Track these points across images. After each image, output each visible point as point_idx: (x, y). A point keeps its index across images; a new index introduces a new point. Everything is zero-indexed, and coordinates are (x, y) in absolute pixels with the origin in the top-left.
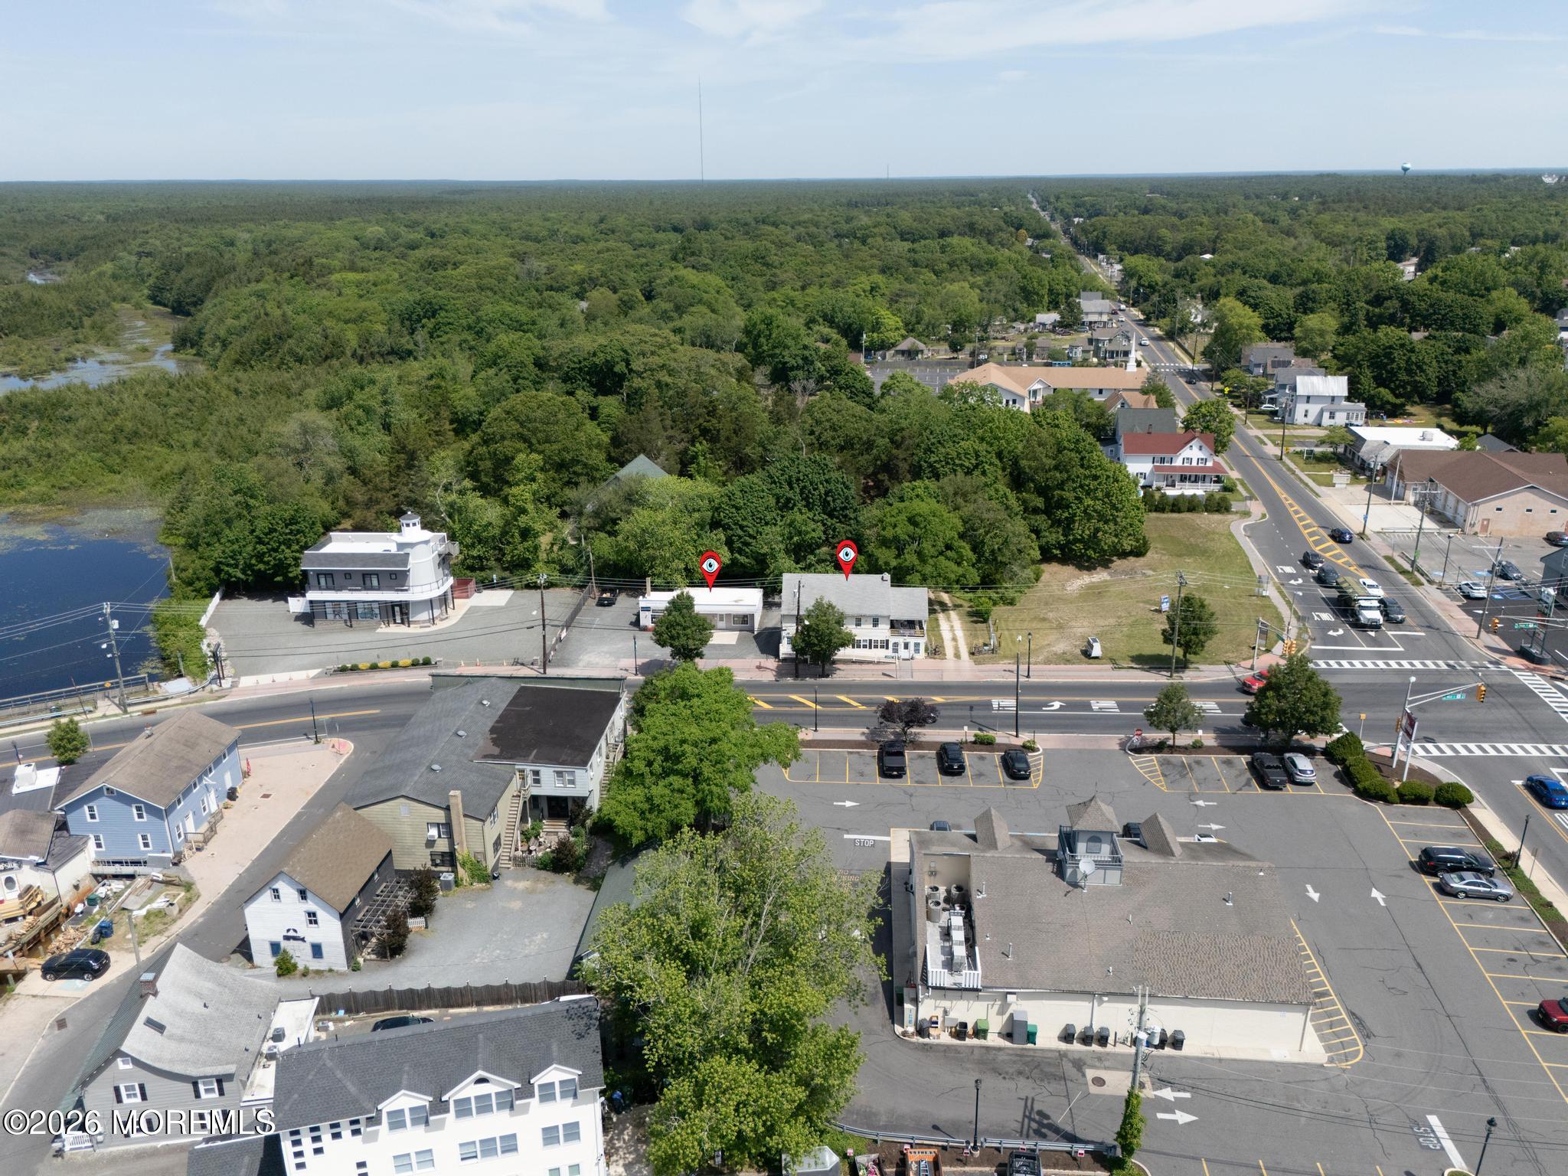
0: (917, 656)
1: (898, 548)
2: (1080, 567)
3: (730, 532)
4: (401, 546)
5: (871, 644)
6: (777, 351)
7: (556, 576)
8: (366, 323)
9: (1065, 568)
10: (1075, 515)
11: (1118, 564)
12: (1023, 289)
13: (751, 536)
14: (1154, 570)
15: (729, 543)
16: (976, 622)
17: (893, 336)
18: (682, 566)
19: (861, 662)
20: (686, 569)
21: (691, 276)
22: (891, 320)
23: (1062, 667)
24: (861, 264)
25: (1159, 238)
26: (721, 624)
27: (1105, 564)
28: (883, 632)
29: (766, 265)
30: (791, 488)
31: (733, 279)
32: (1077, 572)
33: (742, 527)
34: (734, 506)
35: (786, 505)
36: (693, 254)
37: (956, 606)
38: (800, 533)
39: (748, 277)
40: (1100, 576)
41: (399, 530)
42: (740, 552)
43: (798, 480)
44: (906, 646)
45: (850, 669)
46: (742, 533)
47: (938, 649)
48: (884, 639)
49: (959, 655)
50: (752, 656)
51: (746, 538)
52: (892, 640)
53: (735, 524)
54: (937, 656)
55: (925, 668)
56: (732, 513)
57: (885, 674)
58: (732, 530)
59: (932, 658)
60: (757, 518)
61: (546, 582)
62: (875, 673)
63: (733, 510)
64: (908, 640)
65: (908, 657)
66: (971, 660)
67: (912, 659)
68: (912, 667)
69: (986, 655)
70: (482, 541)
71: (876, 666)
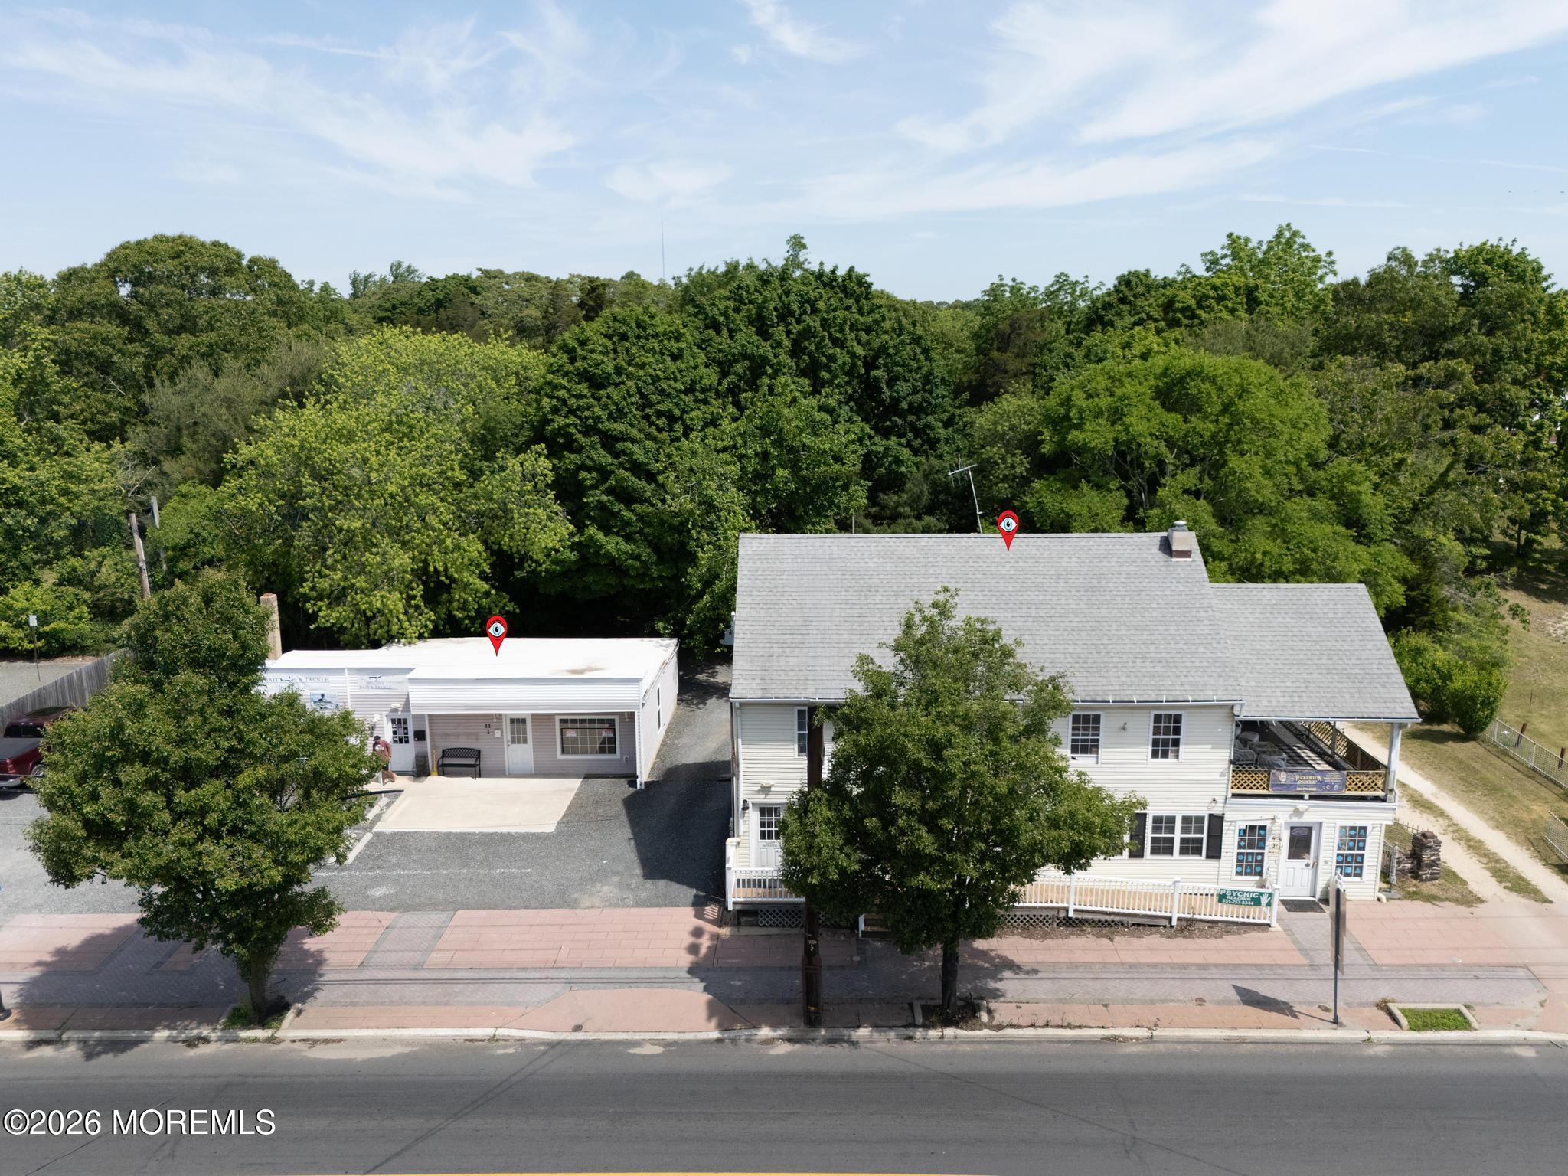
0: (1346, 887)
3: (572, 459)
5: (1139, 837)
7: (78, 623)
13: (638, 469)
18: (402, 560)
20: (423, 573)
26: (521, 754)
28: (1199, 778)
30: (764, 333)
33: (609, 441)
34: (584, 376)
42: (607, 521)
44: (1300, 843)
45: (1074, 966)
46: (610, 460)
47: (1426, 856)
48: (1202, 810)
49: (1520, 878)
50: (606, 890)
51: (626, 474)
52: (1240, 816)
53: (587, 432)
54: (1428, 887)
55: (1433, 958)
56: (579, 397)
57: (1251, 999)
58: (579, 450)
59: (1413, 896)
60: (660, 414)
61: (40, 636)
62: (1200, 989)
63: (583, 388)
64: (1312, 813)
65: (1304, 894)
67: (1325, 901)
68: (1361, 950)
71: (1183, 942)
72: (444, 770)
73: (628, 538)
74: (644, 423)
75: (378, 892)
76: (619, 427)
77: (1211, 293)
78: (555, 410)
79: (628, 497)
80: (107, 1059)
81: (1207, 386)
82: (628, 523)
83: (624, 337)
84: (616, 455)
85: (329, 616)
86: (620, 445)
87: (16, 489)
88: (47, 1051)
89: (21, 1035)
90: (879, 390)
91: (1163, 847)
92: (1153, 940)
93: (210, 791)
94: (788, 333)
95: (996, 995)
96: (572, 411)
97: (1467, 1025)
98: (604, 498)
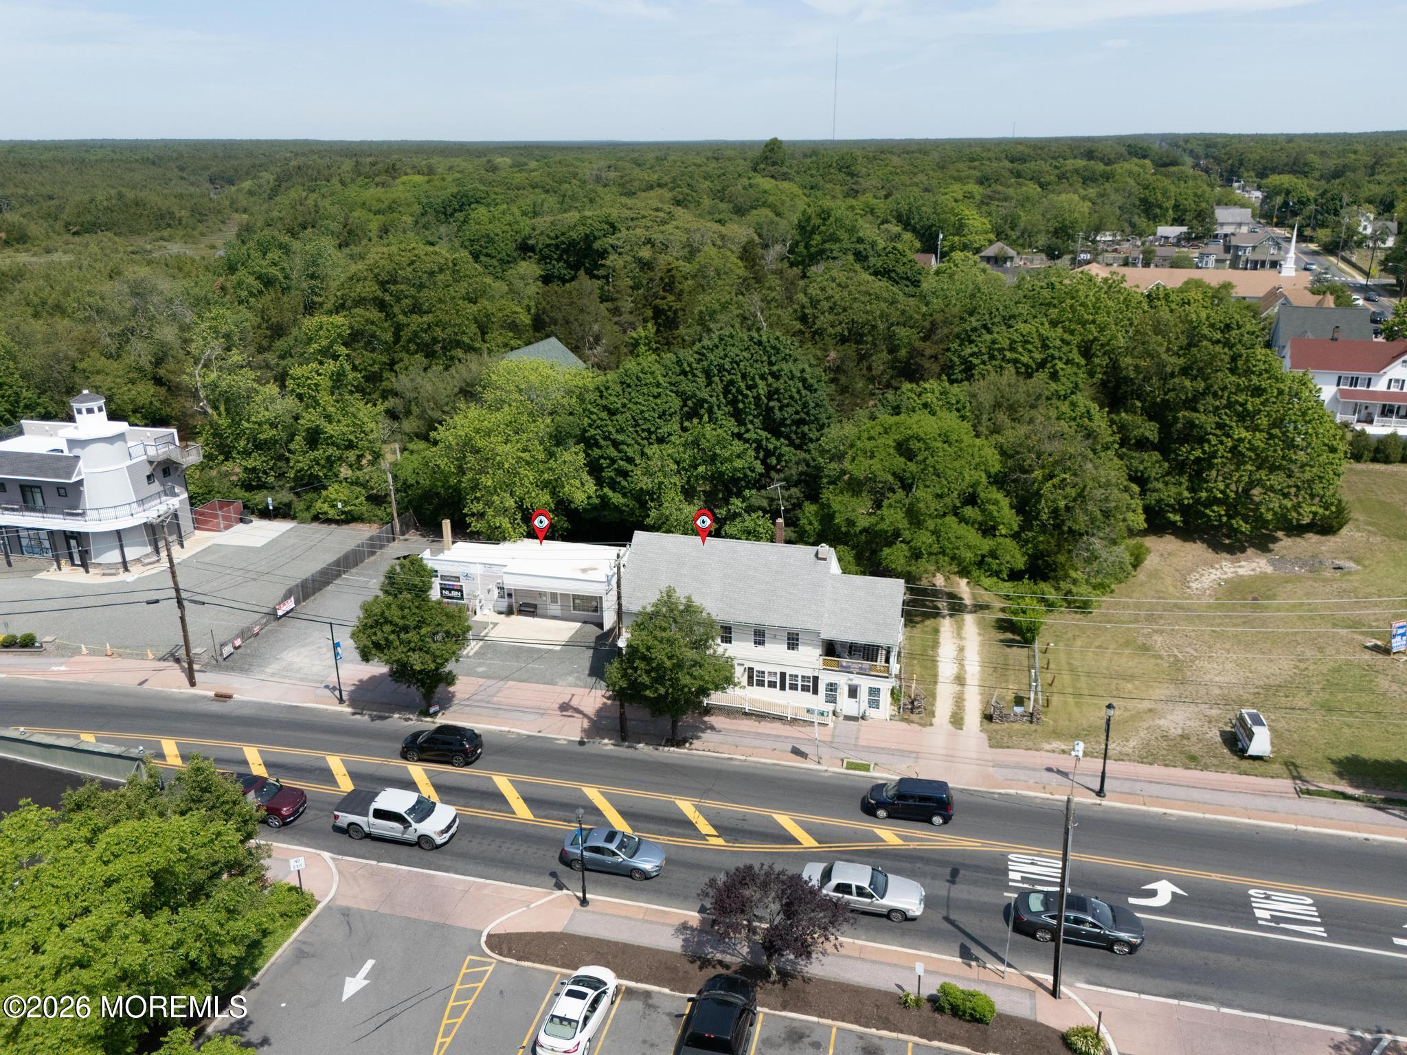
0: (872, 713)
2: (1217, 547)
3: (596, 452)
4: (72, 443)
5: (783, 682)
6: (827, 246)
7: (361, 505)
8: (396, 215)
9: (1189, 546)
10: (1214, 455)
11: (1286, 544)
12: (1144, 201)
13: (630, 460)
14: (1358, 562)
15: (594, 469)
16: (1009, 643)
17: (978, 240)
18: (510, 503)
19: (762, 717)
20: (520, 507)
21: (766, 183)
22: (977, 221)
23: (1179, 773)
24: (956, 174)
25: (1306, 164)
26: (555, 609)
27: (1262, 542)
28: (808, 659)
29: (852, 175)
30: (709, 383)
31: (812, 188)
32: (1209, 554)
33: (616, 444)
34: (605, 408)
35: (693, 410)
36: (774, 164)
37: (979, 607)
38: (714, 458)
39: (829, 186)
40: (1252, 565)
41: (71, 419)
42: (613, 486)
43: (721, 368)
44: (853, 692)
45: (737, 731)
46: (616, 454)
47: (916, 704)
48: (810, 674)
49: (962, 719)
50: (571, 679)
51: (621, 463)
52: (826, 678)
53: (605, 438)
54: (914, 717)
55: (883, 745)
56: (602, 420)
57: (796, 752)
58: (600, 447)
59: (903, 720)
60: (643, 430)
61: (343, 513)
62: (778, 745)
63: (604, 415)
64: (857, 680)
65: (855, 714)
66: (984, 736)
67: (863, 718)
68: (857, 738)
69: (1016, 726)
70: (260, 446)
71: (788, 727)
72: (521, 612)
73: (624, 495)
74: (635, 435)
75: (480, 669)
76: (620, 437)
78: (590, 426)
79: (625, 474)
80: (378, 721)
81: (921, 445)
82: (624, 487)
83: (629, 386)
84: (620, 451)
85: (476, 525)
86: (621, 447)
87: (332, 437)
88: (358, 717)
89: (350, 710)
90: (773, 414)
91: (794, 687)
92: (778, 725)
93: (412, 636)
94: (722, 381)
95: (698, 738)
96: (598, 427)
97: (868, 770)
98: (612, 474)
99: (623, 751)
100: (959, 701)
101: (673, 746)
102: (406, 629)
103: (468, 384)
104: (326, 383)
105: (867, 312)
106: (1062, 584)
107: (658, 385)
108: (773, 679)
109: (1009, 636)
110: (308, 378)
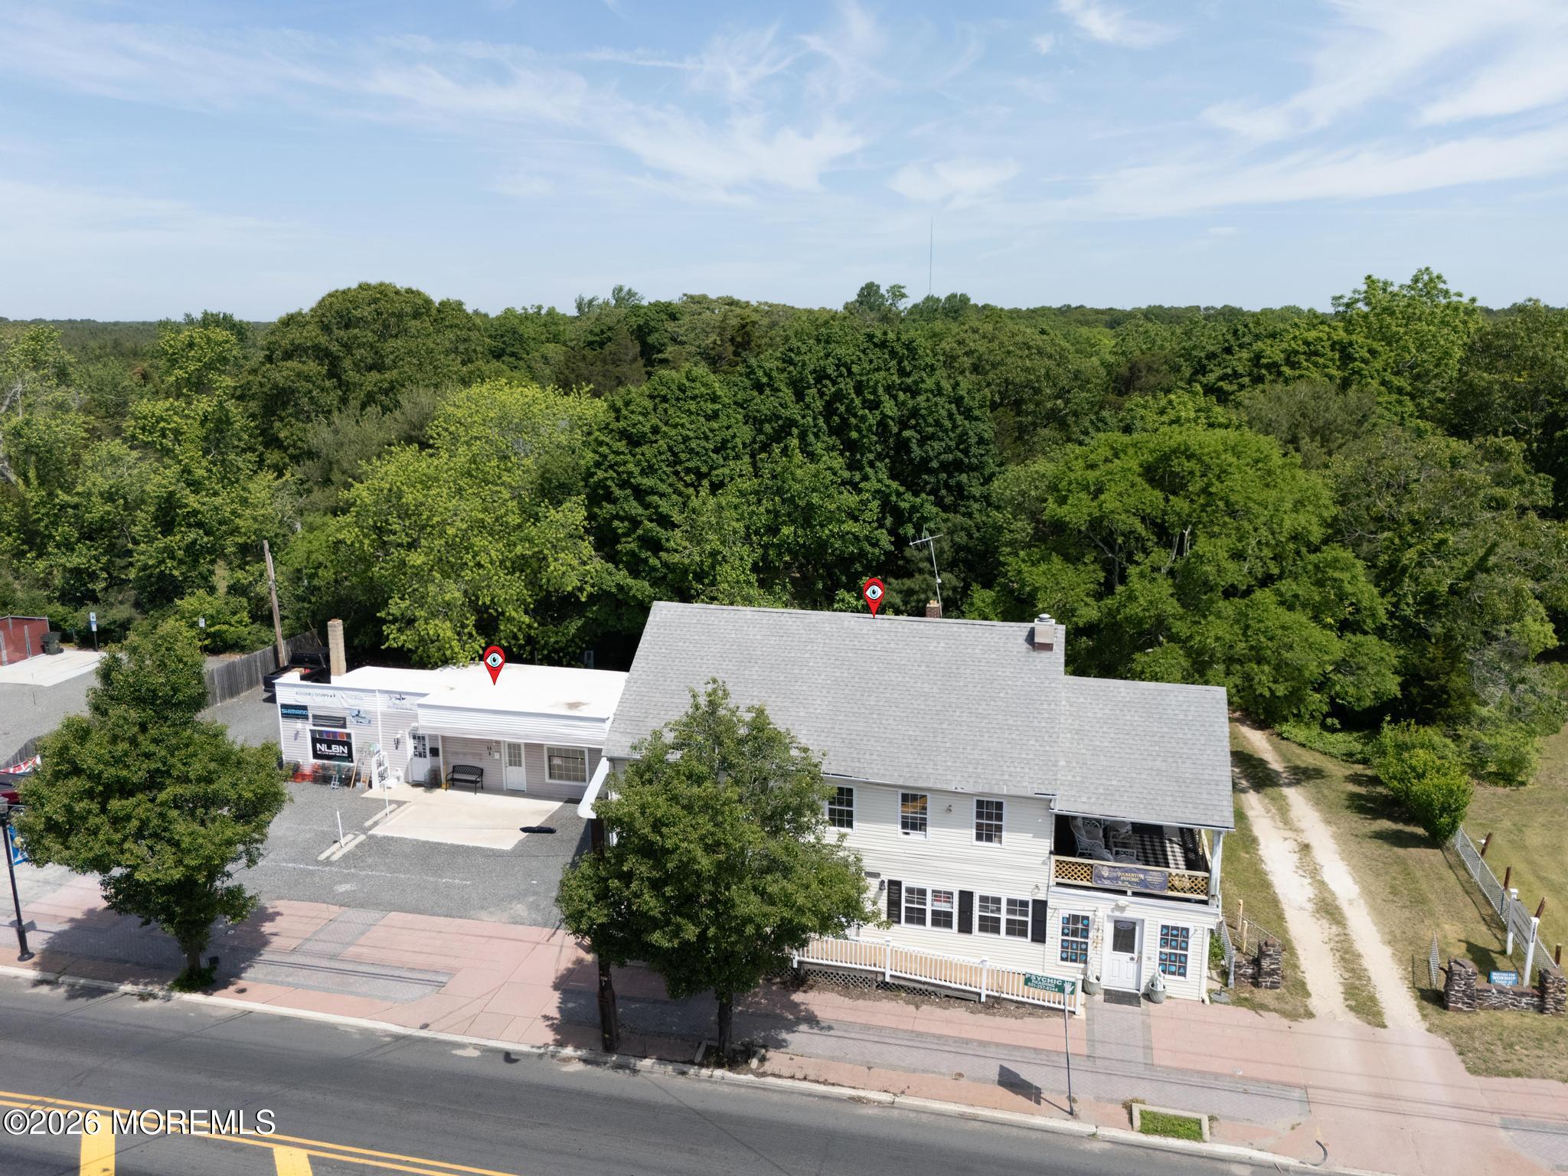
0: (1169, 985)
1: (1107, 566)
3: (607, 509)
5: (966, 914)
7: (239, 627)
13: (663, 520)
15: (605, 541)
16: (1398, 838)
18: (454, 593)
19: (918, 992)
20: (473, 605)
26: (516, 776)
28: (1022, 865)
30: (800, 396)
33: (640, 494)
34: (624, 434)
38: (809, 514)
44: (1125, 937)
45: (867, 1027)
46: (640, 510)
47: (1265, 964)
48: (1026, 894)
49: (1372, 999)
50: (520, 909)
51: (649, 525)
52: (1063, 905)
53: (624, 484)
54: (1263, 995)
55: (1216, 1066)
56: (617, 453)
57: (1011, 1082)
58: (613, 501)
59: (1240, 1002)
60: (688, 471)
61: (208, 635)
62: (965, 1065)
63: (621, 445)
64: (1134, 909)
65: (1128, 985)
66: (1443, 1043)
67: (1150, 996)
68: (1148, 1048)
69: (1509, 1018)
70: (90, 534)
71: (982, 1018)
72: (454, 783)
73: (653, 583)
74: (673, 479)
75: (342, 888)
76: (648, 482)
77: (1302, 348)
78: (598, 465)
79: (656, 545)
80: (81, 1002)
81: (1190, 465)
82: (654, 569)
83: (665, 399)
84: (647, 506)
85: (396, 638)
86: (650, 498)
87: (195, 513)
88: (45, 990)
89: (32, 974)
90: (909, 451)
91: (990, 925)
92: (958, 1014)
94: (822, 394)
95: (780, 1045)
96: (610, 467)
97: (1197, 1136)
98: (633, 546)
99: (606, 1079)
100: (1347, 957)
101: (720, 1065)
102: (125, 789)
103: (414, 427)
104: (193, 430)
105: (1027, 370)
106: (1461, 730)
107: (714, 399)
108: (943, 907)
109: (1385, 824)
110: (162, 419)
